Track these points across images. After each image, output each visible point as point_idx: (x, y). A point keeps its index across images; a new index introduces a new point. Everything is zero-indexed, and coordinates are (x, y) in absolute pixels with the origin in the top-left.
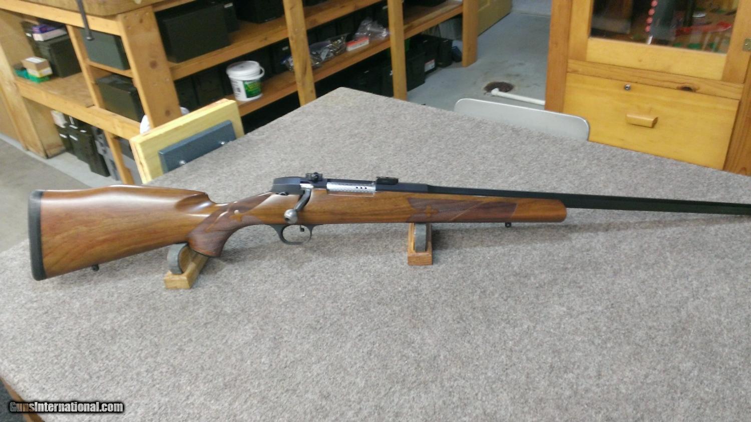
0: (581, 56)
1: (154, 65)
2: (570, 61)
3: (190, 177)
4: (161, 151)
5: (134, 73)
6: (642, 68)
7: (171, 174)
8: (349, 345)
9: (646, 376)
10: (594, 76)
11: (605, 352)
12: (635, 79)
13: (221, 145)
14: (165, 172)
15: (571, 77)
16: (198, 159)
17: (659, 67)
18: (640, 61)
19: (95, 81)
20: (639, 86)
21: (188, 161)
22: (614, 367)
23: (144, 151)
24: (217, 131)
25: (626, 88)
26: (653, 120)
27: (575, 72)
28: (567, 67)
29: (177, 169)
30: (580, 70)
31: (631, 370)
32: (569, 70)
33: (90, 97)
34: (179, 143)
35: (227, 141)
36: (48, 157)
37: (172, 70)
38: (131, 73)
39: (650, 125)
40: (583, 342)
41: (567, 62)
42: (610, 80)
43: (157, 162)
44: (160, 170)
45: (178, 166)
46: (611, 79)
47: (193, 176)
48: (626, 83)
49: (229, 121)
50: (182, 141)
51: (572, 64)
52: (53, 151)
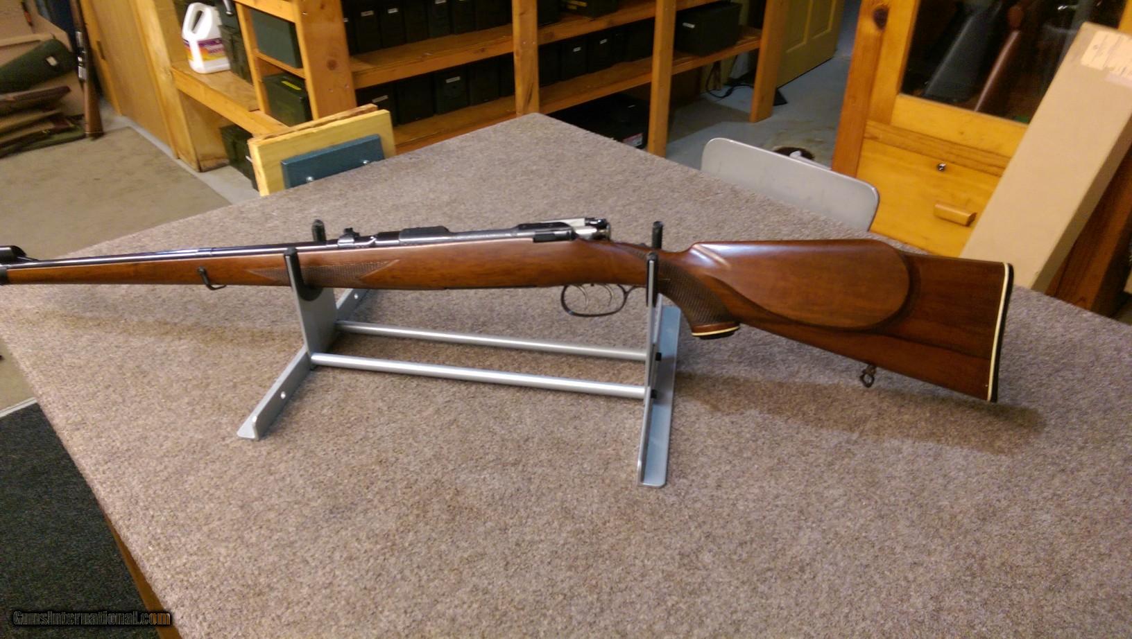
0: (885, 118)
1: (332, 65)
2: (871, 123)
3: (312, 197)
4: (285, 161)
5: (306, 73)
6: (964, 143)
7: (292, 190)
8: (431, 409)
9: (777, 497)
10: (898, 147)
11: (736, 462)
12: (953, 158)
13: (364, 165)
14: (287, 187)
15: (868, 145)
16: (329, 177)
17: (985, 145)
18: (962, 133)
19: (263, 79)
20: (957, 168)
21: (316, 178)
22: (740, 480)
23: (262, 157)
24: (359, 146)
25: (939, 167)
26: (969, 215)
27: (874, 138)
28: (864, 131)
29: (301, 187)
30: (881, 136)
31: (761, 487)
32: (866, 135)
33: (255, 98)
34: (309, 153)
35: (371, 160)
36: (201, 170)
37: (355, 75)
38: (303, 73)
39: (965, 222)
40: (716, 447)
41: (865, 125)
42: (920, 156)
43: (279, 174)
44: (282, 184)
45: (305, 182)
46: (920, 153)
47: (318, 196)
48: (940, 161)
49: (378, 135)
50: (313, 152)
51: (873, 127)
52: (209, 164)
